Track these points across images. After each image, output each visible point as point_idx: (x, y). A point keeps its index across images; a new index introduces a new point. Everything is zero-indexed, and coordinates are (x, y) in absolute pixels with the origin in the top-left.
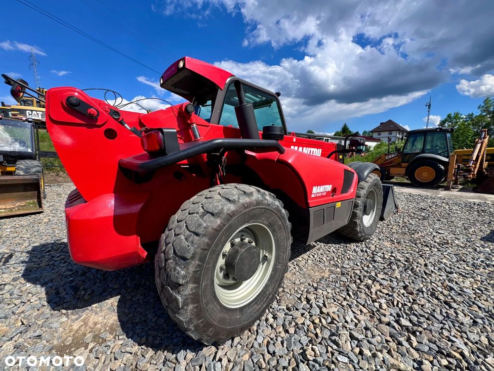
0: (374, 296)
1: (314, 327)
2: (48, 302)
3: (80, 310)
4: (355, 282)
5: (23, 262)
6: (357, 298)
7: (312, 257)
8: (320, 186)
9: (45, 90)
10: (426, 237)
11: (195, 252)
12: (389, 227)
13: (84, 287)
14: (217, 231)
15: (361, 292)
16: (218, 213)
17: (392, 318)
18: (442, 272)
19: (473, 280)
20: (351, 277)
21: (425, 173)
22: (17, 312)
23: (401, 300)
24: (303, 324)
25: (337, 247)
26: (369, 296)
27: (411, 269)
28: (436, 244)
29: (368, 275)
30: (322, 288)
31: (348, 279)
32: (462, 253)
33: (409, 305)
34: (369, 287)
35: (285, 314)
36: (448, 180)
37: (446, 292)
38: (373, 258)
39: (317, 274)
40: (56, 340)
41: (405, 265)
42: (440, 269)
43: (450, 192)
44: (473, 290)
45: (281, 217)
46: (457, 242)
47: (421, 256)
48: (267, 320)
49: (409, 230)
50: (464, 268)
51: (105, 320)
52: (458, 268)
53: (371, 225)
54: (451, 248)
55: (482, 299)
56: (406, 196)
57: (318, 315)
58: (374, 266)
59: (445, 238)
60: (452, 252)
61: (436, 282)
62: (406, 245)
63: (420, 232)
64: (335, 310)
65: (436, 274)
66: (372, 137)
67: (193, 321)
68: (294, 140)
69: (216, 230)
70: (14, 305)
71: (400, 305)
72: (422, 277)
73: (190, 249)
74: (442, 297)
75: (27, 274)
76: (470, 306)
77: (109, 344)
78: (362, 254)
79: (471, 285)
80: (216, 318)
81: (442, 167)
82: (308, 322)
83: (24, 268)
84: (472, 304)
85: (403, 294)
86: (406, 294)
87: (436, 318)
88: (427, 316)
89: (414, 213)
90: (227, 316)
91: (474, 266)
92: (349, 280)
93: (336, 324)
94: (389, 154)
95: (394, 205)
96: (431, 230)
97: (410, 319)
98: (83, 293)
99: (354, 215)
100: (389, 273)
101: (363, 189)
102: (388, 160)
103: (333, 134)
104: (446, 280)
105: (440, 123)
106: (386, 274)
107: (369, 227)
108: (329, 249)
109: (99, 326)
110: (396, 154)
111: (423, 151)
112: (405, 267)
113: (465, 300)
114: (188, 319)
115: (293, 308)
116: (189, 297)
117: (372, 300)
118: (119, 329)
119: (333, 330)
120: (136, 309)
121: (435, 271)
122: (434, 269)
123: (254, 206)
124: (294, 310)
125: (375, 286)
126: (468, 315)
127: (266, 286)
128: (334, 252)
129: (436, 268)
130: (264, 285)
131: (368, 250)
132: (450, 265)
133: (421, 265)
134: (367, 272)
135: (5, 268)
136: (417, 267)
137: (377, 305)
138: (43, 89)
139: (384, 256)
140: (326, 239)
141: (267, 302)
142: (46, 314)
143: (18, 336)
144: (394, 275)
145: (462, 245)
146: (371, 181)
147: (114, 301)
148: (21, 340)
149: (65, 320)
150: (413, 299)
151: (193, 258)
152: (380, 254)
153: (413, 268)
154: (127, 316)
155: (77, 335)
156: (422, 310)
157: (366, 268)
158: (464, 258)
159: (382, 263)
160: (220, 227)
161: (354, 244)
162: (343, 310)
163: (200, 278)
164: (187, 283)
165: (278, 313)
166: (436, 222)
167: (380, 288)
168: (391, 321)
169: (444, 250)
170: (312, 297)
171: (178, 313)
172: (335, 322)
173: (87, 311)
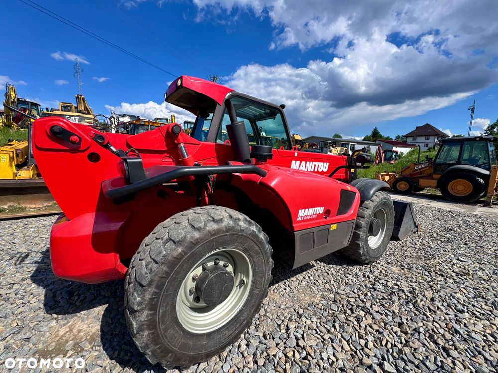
0: (362, 331)
1: (285, 360)
2: (45, 305)
3: (70, 315)
4: (345, 313)
5: (36, 262)
6: (343, 332)
7: (308, 278)
8: (308, 208)
9: (82, 97)
10: (443, 264)
11: (152, 279)
12: (403, 248)
13: (78, 293)
14: (178, 258)
15: (348, 325)
16: (180, 241)
17: (376, 360)
18: (451, 310)
19: (488, 323)
20: (343, 306)
21: (460, 187)
22: (16, 312)
23: (392, 340)
24: (275, 356)
25: (338, 268)
26: (356, 330)
27: (415, 302)
28: (454, 274)
29: (362, 305)
30: (307, 316)
31: (338, 308)
32: (483, 288)
33: (400, 346)
34: (358, 320)
35: (260, 342)
36: (488, 196)
37: (448, 336)
38: (374, 285)
39: (307, 298)
40: (41, 344)
41: (408, 297)
42: (449, 306)
43: (490, 209)
44: (484, 336)
45: (260, 242)
46: (480, 273)
47: (431, 287)
48: (239, 346)
49: (425, 254)
50: (481, 306)
51: (89, 329)
52: (473, 306)
53: (379, 247)
54: (470, 280)
55: (491, 348)
56: (434, 212)
57: (294, 347)
58: (372, 295)
59: (466, 267)
60: (471, 285)
61: (439, 322)
62: (418, 272)
63: (437, 258)
64: (314, 343)
65: (442, 311)
66: (406, 141)
67: (149, 346)
68: (296, 154)
69: (176, 258)
70: (16, 305)
71: (389, 345)
72: (424, 314)
73: (147, 277)
74: (441, 342)
75: (36, 274)
76: (474, 356)
77: (84, 353)
78: (363, 279)
79: (483, 329)
80: (177, 344)
81: (482, 181)
82: (281, 355)
83: (35, 268)
84: (477, 353)
85: (396, 333)
86: (399, 333)
87: (427, 366)
88: (417, 363)
89: (437, 234)
90: (191, 342)
91: (494, 306)
92: (340, 309)
93: (309, 361)
94: (419, 163)
95: (413, 223)
96: (453, 256)
97: (396, 364)
98: (76, 298)
99: (355, 237)
100: (387, 305)
101: (367, 209)
102: (417, 170)
103: (363, 138)
104: (453, 321)
105: (488, 128)
106: (383, 306)
107: (377, 248)
108: (327, 271)
109: (82, 334)
110: (427, 164)
111: (459, 162)
112: (407, 299)
113: (469, 348)
114: (144, 344)
115: (270, 336)
116: (144, 323)
117: (358, 336)
118: (99, 339)
119: (303, 367)
120: (119, 319)
121: (442, 308)
122: (443, 305)
123: (224, 232)
124: (270, 339)
125: (366, 319)
126: (469, 368)
127: (241, 311)
128: (332, 274)
129: (445, 304)
130: (238, 310)
131: (371, 275)
132: (464, 301)
133: (427, 298)
134: (363, 301)
135: (20, 267)
136: (422, 300)
137: (362, 342)
138: (81, 96)
139: (387, 283)
140: (329, 258)
141: (240, 329)
142: (40, 317)
143: (10, 336)
144: (392, 309)
145: (486, 277)
146: (378, 200)
147: (100, 310)
148: (12, 341)
149: (55, 324)
150: (406, 340)
151: (150, 285)
152: (382, 281)
153: (416, 302)
154: (108, 326)
155: (61, 341)
156: (413, 354)
157: (362, 297)
158: (483, 294)
159: (382, 292)
160: (181, 256)
161: (358, 266)
162: (322, 345)
163: (158, 305)
164: (143, 309)
165: (252, 341)
166: (462, 246)
167: (370, 322)
168: (373, 364)
169: (462, 281)
170: (292, 326)
171: (136, 337)
172: (309, 358)
173: (75, 318)
